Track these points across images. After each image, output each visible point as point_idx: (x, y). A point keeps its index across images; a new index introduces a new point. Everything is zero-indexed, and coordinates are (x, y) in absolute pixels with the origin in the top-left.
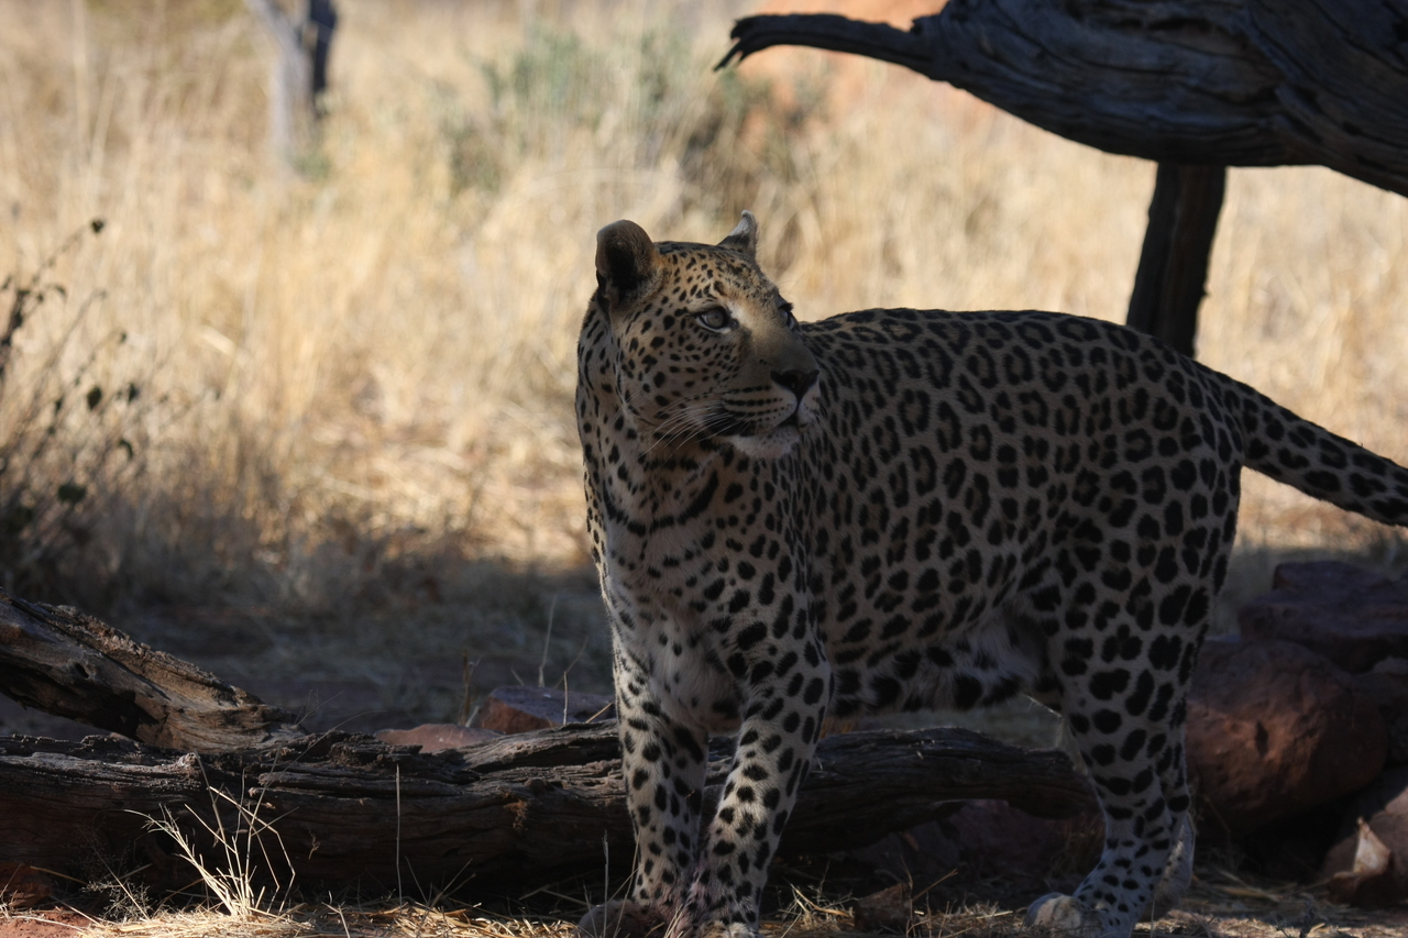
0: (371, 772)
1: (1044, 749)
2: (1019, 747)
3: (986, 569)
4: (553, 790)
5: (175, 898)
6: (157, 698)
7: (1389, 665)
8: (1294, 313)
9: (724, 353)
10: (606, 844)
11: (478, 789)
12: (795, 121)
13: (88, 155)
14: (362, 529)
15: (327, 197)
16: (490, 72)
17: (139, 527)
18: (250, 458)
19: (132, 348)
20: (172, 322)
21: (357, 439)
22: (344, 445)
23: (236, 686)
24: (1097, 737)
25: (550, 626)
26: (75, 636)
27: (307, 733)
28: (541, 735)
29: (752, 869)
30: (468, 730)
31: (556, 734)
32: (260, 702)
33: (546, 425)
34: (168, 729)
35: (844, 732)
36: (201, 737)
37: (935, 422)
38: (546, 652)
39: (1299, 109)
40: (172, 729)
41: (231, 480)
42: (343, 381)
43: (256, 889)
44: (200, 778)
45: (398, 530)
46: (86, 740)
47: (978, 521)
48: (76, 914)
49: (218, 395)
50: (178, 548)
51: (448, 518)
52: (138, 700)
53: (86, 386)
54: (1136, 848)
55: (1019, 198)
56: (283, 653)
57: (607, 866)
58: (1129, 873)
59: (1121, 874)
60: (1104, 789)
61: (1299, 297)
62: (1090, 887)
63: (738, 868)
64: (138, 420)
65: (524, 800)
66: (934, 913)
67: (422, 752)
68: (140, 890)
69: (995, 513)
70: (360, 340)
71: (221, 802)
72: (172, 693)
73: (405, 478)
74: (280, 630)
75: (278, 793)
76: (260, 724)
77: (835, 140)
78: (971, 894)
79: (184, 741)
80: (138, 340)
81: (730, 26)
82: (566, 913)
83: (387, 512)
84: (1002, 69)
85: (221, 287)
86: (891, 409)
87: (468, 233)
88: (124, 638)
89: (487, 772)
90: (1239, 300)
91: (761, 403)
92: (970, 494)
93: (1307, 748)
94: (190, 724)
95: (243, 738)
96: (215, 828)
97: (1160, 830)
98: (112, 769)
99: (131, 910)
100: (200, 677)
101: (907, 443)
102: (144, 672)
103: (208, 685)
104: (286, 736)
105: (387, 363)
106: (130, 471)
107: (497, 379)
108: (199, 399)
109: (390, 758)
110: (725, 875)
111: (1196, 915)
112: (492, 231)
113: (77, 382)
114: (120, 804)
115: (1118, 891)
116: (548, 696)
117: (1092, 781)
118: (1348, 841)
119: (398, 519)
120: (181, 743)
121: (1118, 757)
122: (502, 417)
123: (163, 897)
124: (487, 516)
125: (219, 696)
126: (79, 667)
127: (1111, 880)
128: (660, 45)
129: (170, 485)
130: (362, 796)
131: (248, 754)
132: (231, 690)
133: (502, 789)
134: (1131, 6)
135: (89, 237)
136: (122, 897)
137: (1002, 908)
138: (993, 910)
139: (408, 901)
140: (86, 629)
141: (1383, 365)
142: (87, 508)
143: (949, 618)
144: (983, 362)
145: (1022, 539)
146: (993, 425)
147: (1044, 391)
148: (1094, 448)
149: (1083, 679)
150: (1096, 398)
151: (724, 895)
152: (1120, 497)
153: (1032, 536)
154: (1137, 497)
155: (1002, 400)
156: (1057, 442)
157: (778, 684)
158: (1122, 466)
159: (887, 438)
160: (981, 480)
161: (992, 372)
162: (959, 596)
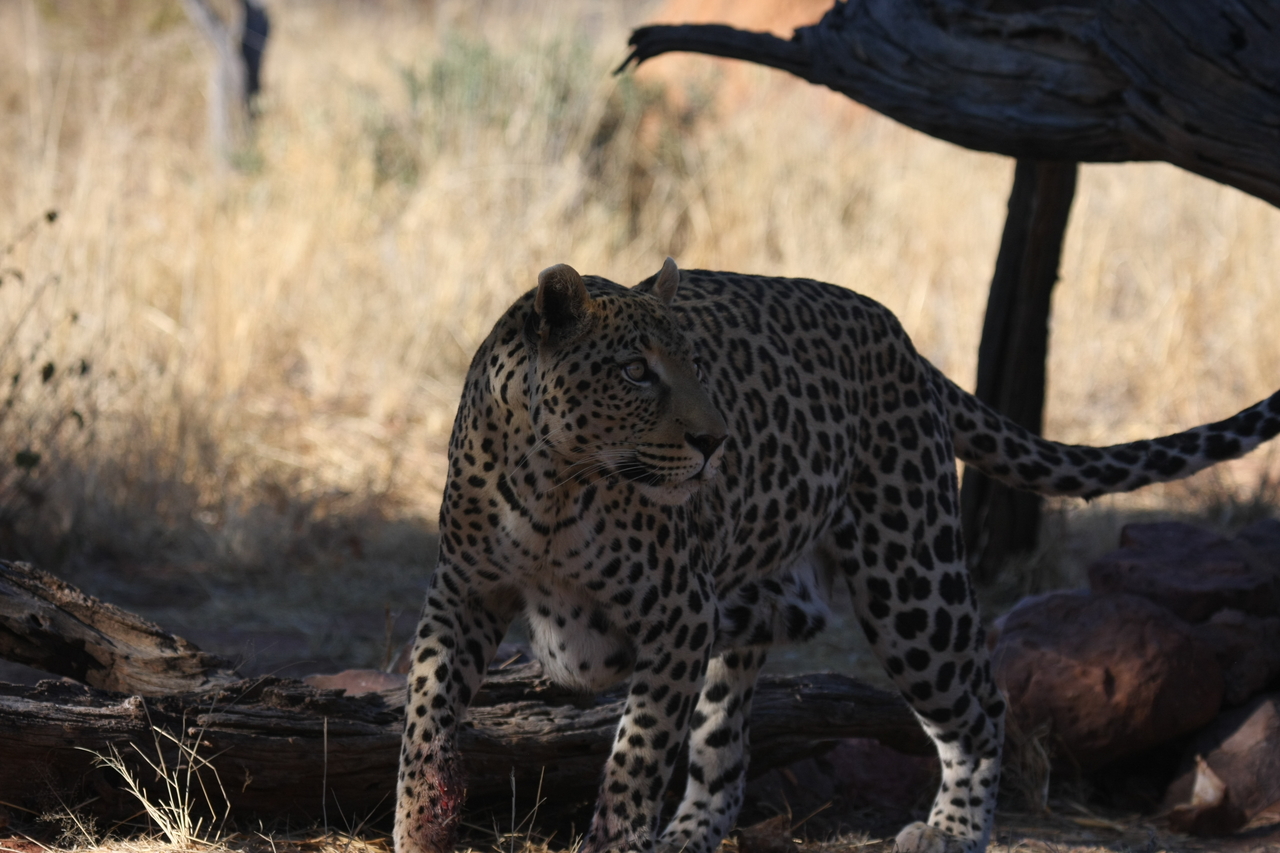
0: (299, 713)
3: (812, 497)
4: (465, 730)
5: (120, 828)
6: (105, 646)
7: (1225, 616)
8: (1139, 295)
9: (644, 405)
10: (513, 779)
11: (397, 728)
12: (686, 121)
13: (42, 151)
14: (292, 493)
15: (261, 188)
16: (409, 77)
17: (89, 489)
18: (191, 427)
19: (83, 328)
20: (120, 304)
21: (288, 410)
22: (276, 418)
23: (177, 634)
24: (912, 676)
26: (30, 590)
27: (242, 678)
29: (645, 802)
30: (387, 675)
32: (198, 649)
34: (115, 674)
36: (145, 681)
39: (1144, 110)
40: (118, 674)
41: (173, 447)
42: (274, 357)
43: (194, 819)
44: (144, 718)
45: (325, 493)
46: (40, 684)
47: (803, 452)
48: (31, 843)
49: (162, 370)
50: (124, 509)
51: (370, 483)
52: (88, 648)
53: (42, 361)
54: (970, 764)
55: (890, 192)
56: (219, 605)
57: (514, 799)
58: (971, 789)
59: (966, 794)
60: (929, 720)
61: (1146, 280)
62: (941, 812)
63: (632, 803)
64: (88, 394)
66: (811, 841)
67: (346, 694)
68: (89, 820)
69: (814, 445)
70: (290, 320)
71: (163, 739)
72: (118, 641)
73: (332, 445)
74: (217, 584)
75: (215, 732)
76: (199, 670)
77: (723, 140)
78: (845, 824)
79: (129, 685)
80: (91, 322)
81: (626, 34)
82: (477, 841)
83: (314, 477)
84: (875, 74)
85: (164, 272)
86: (723, 362)
87: (389, 222)
88: (75, 591)
90: (1090, 284)
91: (672, 459)
92: (794, 427)
93: (1150, 692)
94: (136, 670)
95: (183, 682)
96: (158, 764)
97: (987, 741)
98: (64, 711)
99: (80, 838)
100: (144, 627)
101: (741, 388)
102: (93, 622)
103: (151, 634)
104: (223, 681)
105: (315, 341)
106: (82, 439)
107: (415, 356)
108: (144, 374)
109: (317, 701)
111: (1049, 843)
112: (411, 221)
113: (33, 358)
114: (71, 742)
115: (968, 812)
117: (918, 715)
118: (1187, 776)
119: (325, 484)
120: (126, 687)
121: (935, 691)
122: (420, 390)
123: (110, 826)
124: (406, 481)
125: (161, 644)
126: (34, 618)
127: (958, 803)
128: (565, 50)
129: (117, 453)
130: (291, 735)
131: (188, 697)
132: (172, 639)
134: (991, 16)
135: (44, 227)
136: (72, 827)
137: (873, 837)
138: (865, 838)
139: (333, 830)
140: (41, 582)
141: (1220, 343)
142: (42, 473)
143: (784, 546)
144: (780, 310)
145: (836, 472)
146: (798, 367)
147: (828, 338)
148: (865, 396)
149: (889, 621)
150: (862, 350)
151: (620, 828)
152: (885, 444)
153: (842, 471)
154: (897, 444)
155: (800, 344)
156: (844, 385)
157: (667, 639)
158: (883, 416)
159: (726, 389)
160: (800, 415)
161: (789, 320)
162: (792, 524)
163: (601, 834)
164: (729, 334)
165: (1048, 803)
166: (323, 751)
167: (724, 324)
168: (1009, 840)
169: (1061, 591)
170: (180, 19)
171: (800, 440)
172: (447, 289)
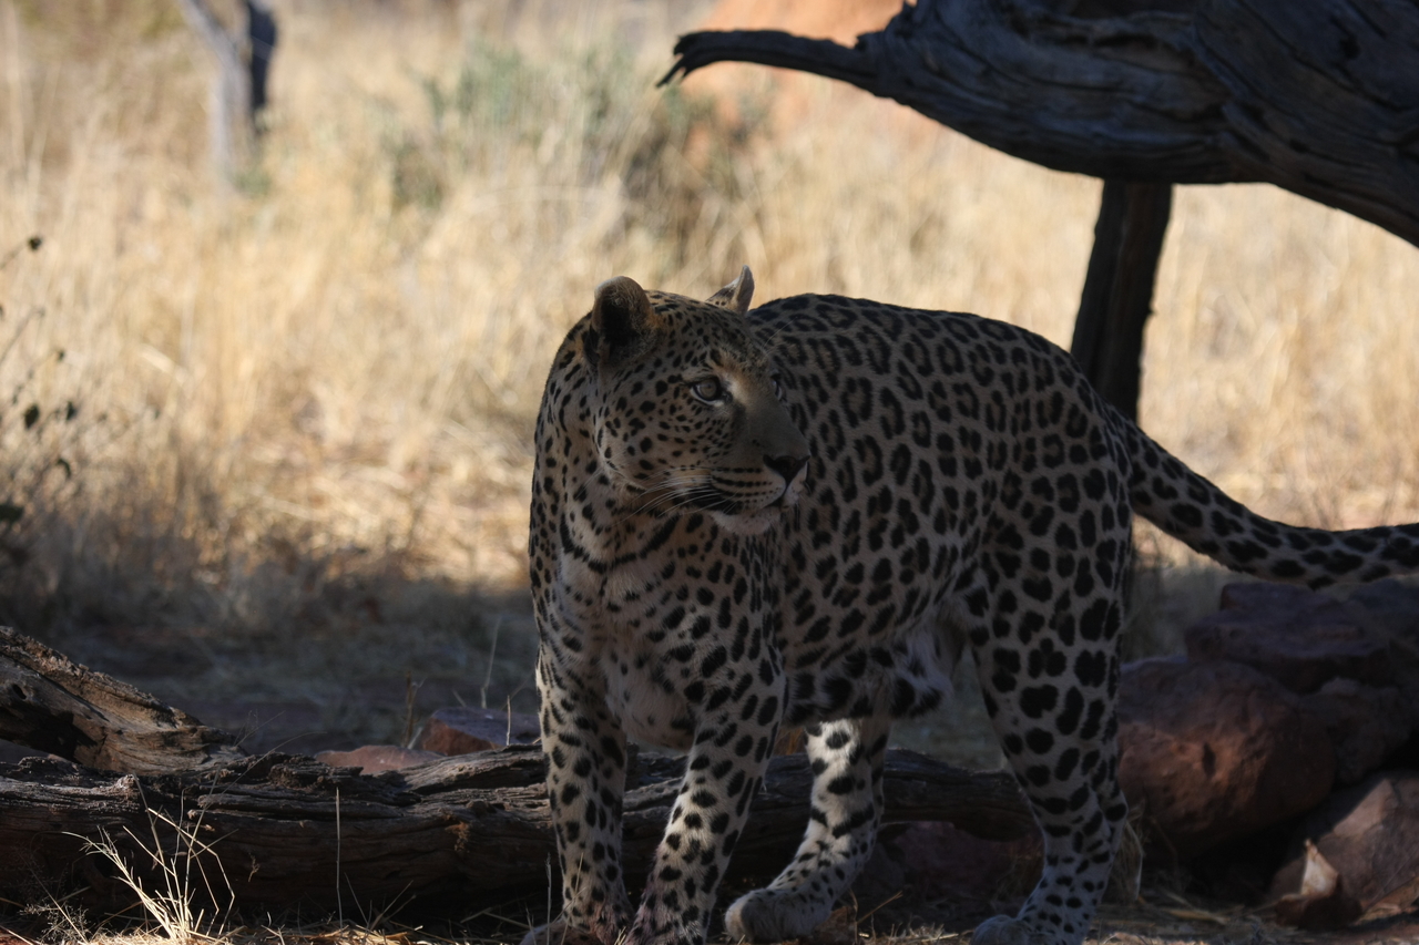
0: (312, 794)
1: (989, 771)
2: (964, 768)
3: (933, 558)
4: (495, 812)
5: (113, 921)
6: (95, 719)
7: (1337, 686)
8: (1241, 332)
9: (716, 427)
10: (549, 866)
11: (420, 811)
12: (739, 137)
13: (25, 171)
14: (303, 550)
15: (267, 215)
16: (432, 87)
17: (77, 546)
18: (191, 478)
19: (70, 367)
20: (113, 341)
21: (297, 458)
22: (283, 465)
23: (175, 707)
24: (1030, 758)
25: (494, 647)
26: (12, 657)
27: (247, 755)
28: (483, 756)
29: (699, 894)
30: (409, 752)
31: (498, 756)
32: (199, 723)
33: (488, 444)
34: (106, 751)
35: (788, 753)
36: (139, 759)
37: (878, 409)
38: (489, 672)
39: (1246, 126)
40: (110, 751)
41: (171, 499)
42: (284, 399)
43: (195, 912)
44: (139, 800)
45: (339, 550)
46: (23, 762)
47: (925, 508)
48: (14, 937)
49: (158, 414)
50: (116, 568)
51: (389, 538)
52: (76, 721)
53: (25, 403)
54: (1076, 864)
55: (965, 216)
56: (222, 674)
57: (549, 889)
58: (1072, 890)
59: (1064, 893)
60: (1041, 809)
61: (1246, 316)
62: (1032, 908)
63: (684, 893)
64: (75, 439)
65: (466, 822)
66: (879, 936)
67: (363, 773)
68: (78, 912)
69: (939, 501)
70: (301, 359)
71: (160, 823)
72: (110, 714)
73: (347, 496)
74: (220, 651)
75: (217, 815)
76: (200, 746)
77: (780, 158)
78: (916, 916)
79: (122, 762)
80: (78, 360)
81: (673, 42)
82: (508, 935)
83: (327, 532)
84: (947, 86)
85: (160, 305)
86: (834, 403)
87: (408, 250)
88: (62, 659)
89: (429, 795)
90: (1186, 319)
91: (750, 484)
92: (917, 481)
93: (1254, 770)
94: (129, 746)
95: (183, 759)
96: (154, 851)
97: (1100, 843)
98: (50, 791)
99: (69, 933)
100: (139, 698)
101: (851, 434)
102: (82, 693)
103: (147, 706)
104: (225, 758)
105: (328, 381)
106: (69, 489)
107: (439, 398)
108: (138, 418)
109: (331, 780)
110: (671, 900)
111: (1143, 937)
112: (434, 248)
113: (15, 400)
114: (58, 826)
115: (1063, 911)
116: (490, 717)
117: (1029, 803)
118: (1296, 863)
119: (339, 539)
120: (119, 764)
121: (1052, 777)
122: (444, 435)
123: (102, 919)
124: (429, 535)
125: (158, 717)
126: (16, 688)
127: (1054, 900)
128: (604, 60)
129: (109, 506)
130: (302, 819)
131: (188, 776)
132: (170, 711)
133: (444, 811)
134: (1076, 22)
135: (26, 254)
136: (60, 920)
137: (948, 931)
138: (939, 932)
139: (349, 923)
140: (24, 649)
141: (1330, 384)
142: (24, 528)
143: (899, 611)
144: (917, 350)
145: (963, 531)
146: (931, 414)
147: (975, 384)
148: (1017, 449)
149: (1014, 696)
150: (1019, 398)
151: (669, 920)
152: (1040, 503)
153: (971, 531)
154: (1054, 504)
155: (938, 388)
156: (988, 436)
157: (733, 709)
158: (1041, 471)
159: (832, 435)
160: (925, 467)
161: (927, 360)
162: (909, 587)
163: (647, 926)
164: (848, 371)
165: (1140, 892)
166: (336, 836)
167: (844, 361)
168: (1099, 934)
169: (1154, 659)
170: (178, 25)
171: (922, 494)
172: (473, 324)
